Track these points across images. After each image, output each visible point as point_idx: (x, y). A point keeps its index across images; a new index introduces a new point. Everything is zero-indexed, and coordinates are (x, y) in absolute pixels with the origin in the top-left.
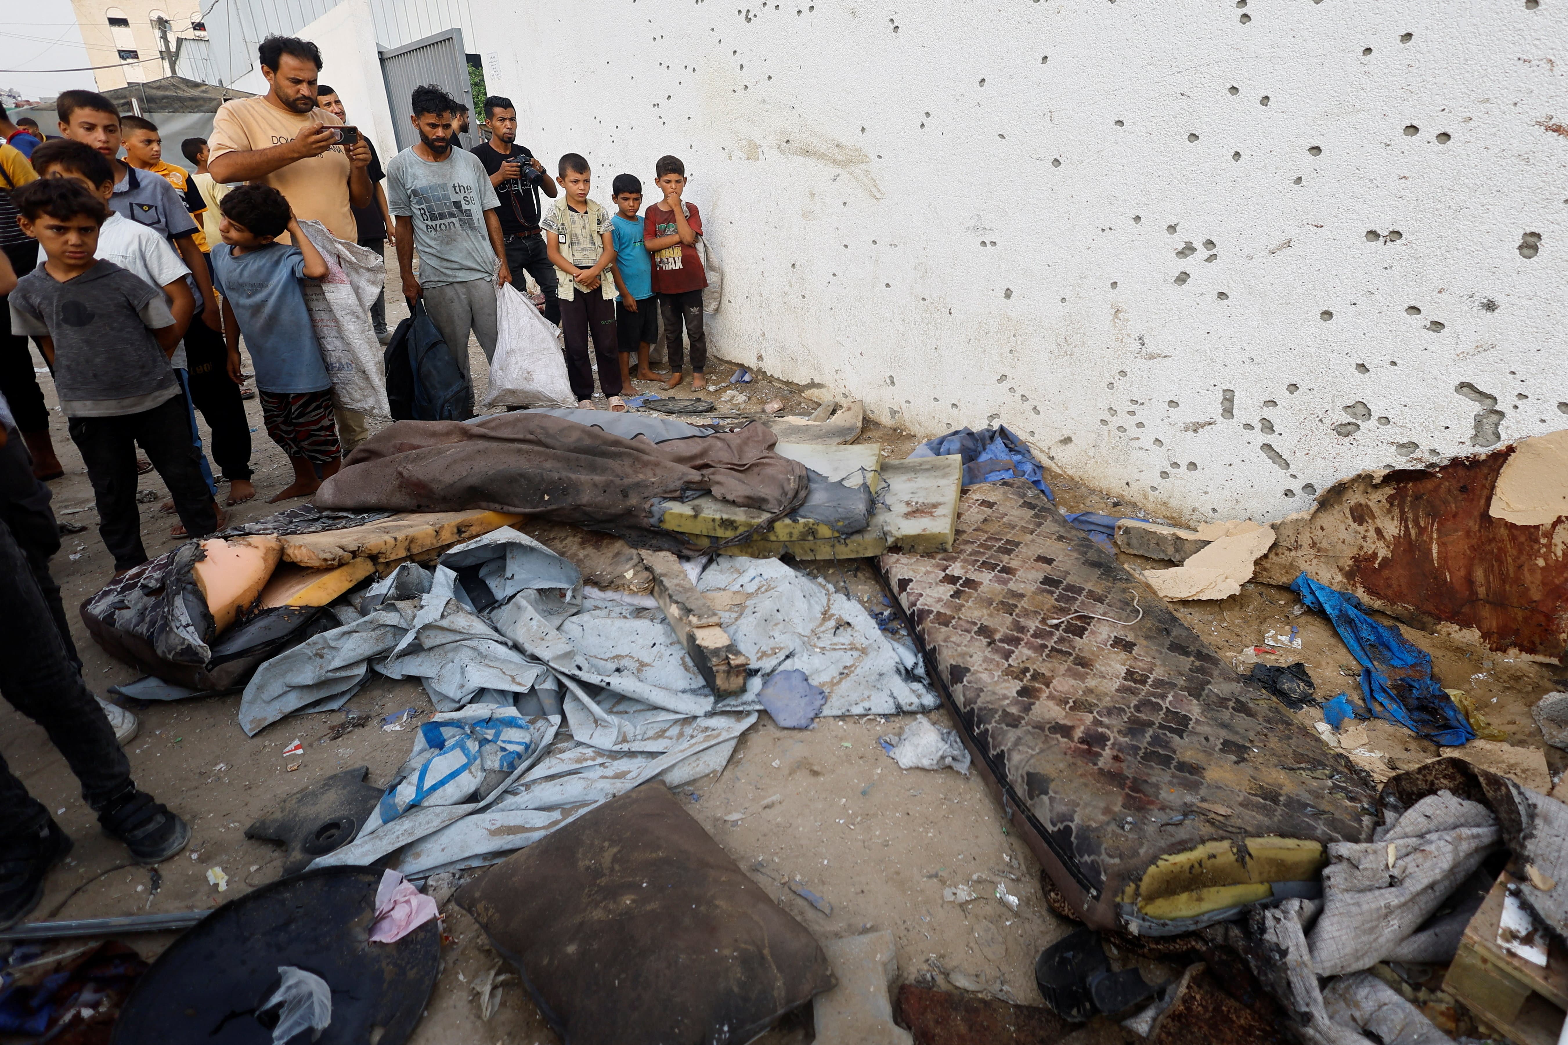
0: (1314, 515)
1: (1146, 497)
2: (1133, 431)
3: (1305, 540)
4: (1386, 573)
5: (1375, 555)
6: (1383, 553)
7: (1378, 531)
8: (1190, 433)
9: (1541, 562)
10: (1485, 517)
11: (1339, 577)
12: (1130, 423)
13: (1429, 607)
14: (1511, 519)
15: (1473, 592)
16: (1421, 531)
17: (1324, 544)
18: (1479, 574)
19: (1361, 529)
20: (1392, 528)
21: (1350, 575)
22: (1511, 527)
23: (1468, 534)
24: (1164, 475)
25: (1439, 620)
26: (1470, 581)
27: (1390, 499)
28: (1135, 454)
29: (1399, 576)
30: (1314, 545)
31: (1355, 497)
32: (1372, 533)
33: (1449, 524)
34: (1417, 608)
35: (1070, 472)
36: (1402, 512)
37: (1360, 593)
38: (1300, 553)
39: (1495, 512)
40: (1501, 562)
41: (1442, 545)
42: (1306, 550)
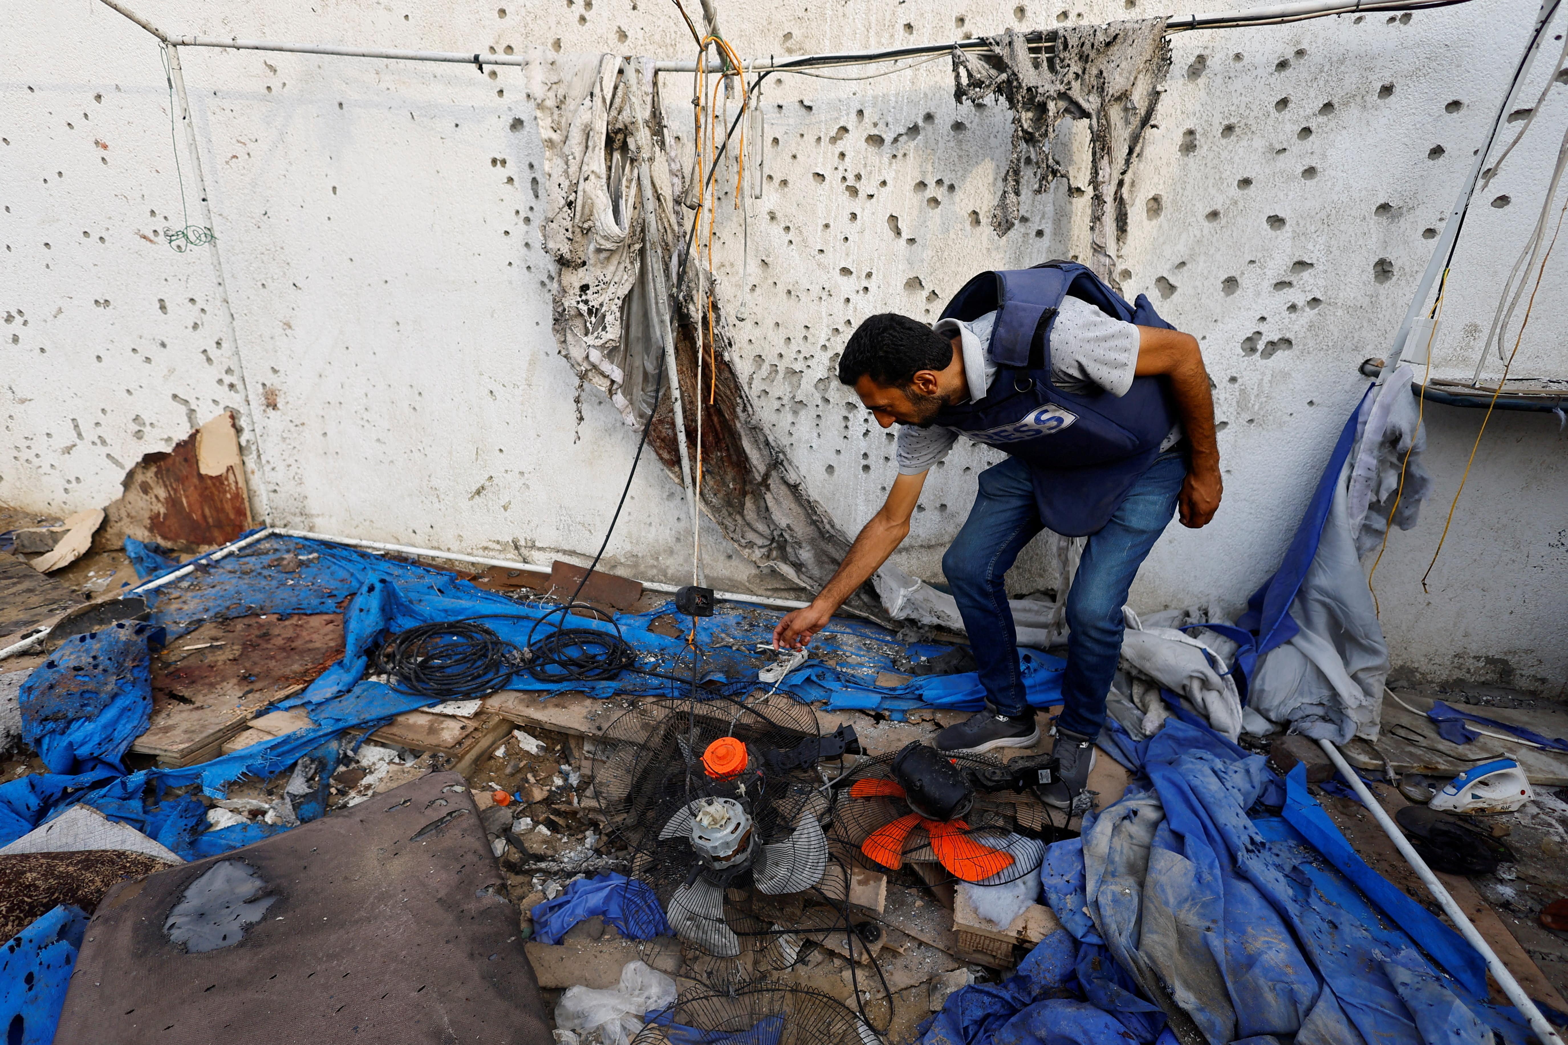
0: (124, 496)
1: (62, 510)
2: (35, 461)
3: (124, 514)
4: (167, 523)
5: (159, 513)
6: (162, 510)
7: (157, 497)
8: (67, 455)
9: (229, 496)
10: (201, 476)
11: (147, 533)
12: (30, 455)
13: (192, 538)
14: (211, 474)
15: (207, 523)
16: (175, 490)
17: (133, 514)
18: (207, 511)
19: (148, 498)
20: (162, 493)
21: (151, 530)
22: (211, 478)
23: (195, 487)
24: (66, 490)
25: (198, 545)
26: (204, 516)
27: (156, 474)
28: (45, 479)
29: (173, 523)
30: (128, 515)
31: (139, 478)
32: (154, 499)
33: (186, 484)
34: (187, 540)
35: (12, 504)
36: (164, 482)
37: (160, 541)
38: (122, 523)
39: (203, 471)
40: (213, 500)
41: (187, 497)
42: (126, 520)
